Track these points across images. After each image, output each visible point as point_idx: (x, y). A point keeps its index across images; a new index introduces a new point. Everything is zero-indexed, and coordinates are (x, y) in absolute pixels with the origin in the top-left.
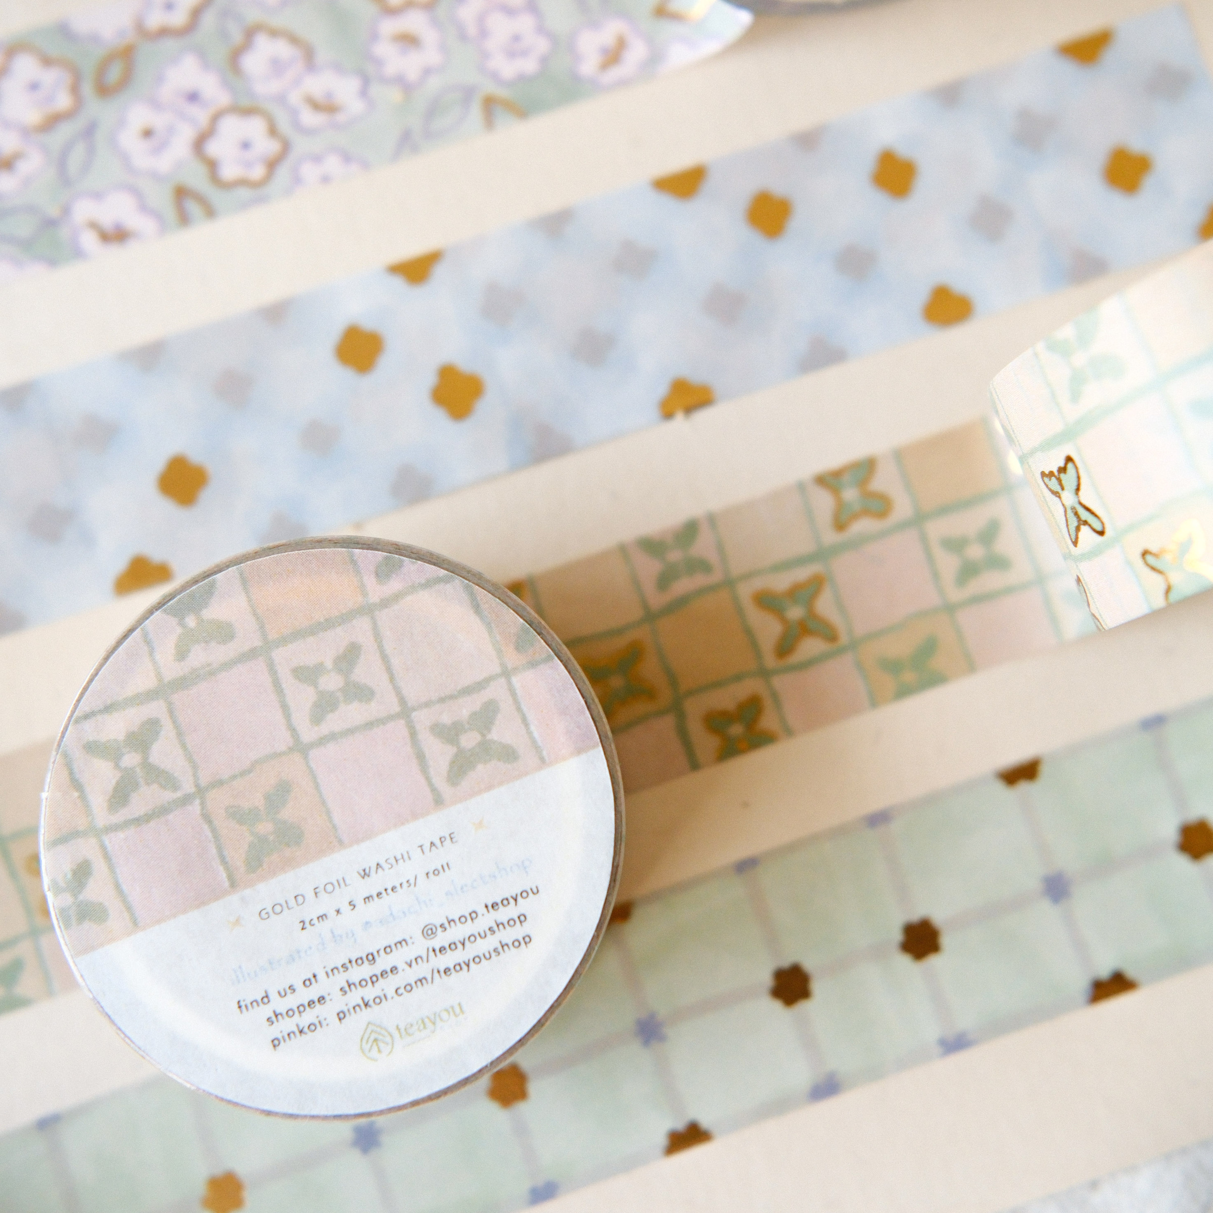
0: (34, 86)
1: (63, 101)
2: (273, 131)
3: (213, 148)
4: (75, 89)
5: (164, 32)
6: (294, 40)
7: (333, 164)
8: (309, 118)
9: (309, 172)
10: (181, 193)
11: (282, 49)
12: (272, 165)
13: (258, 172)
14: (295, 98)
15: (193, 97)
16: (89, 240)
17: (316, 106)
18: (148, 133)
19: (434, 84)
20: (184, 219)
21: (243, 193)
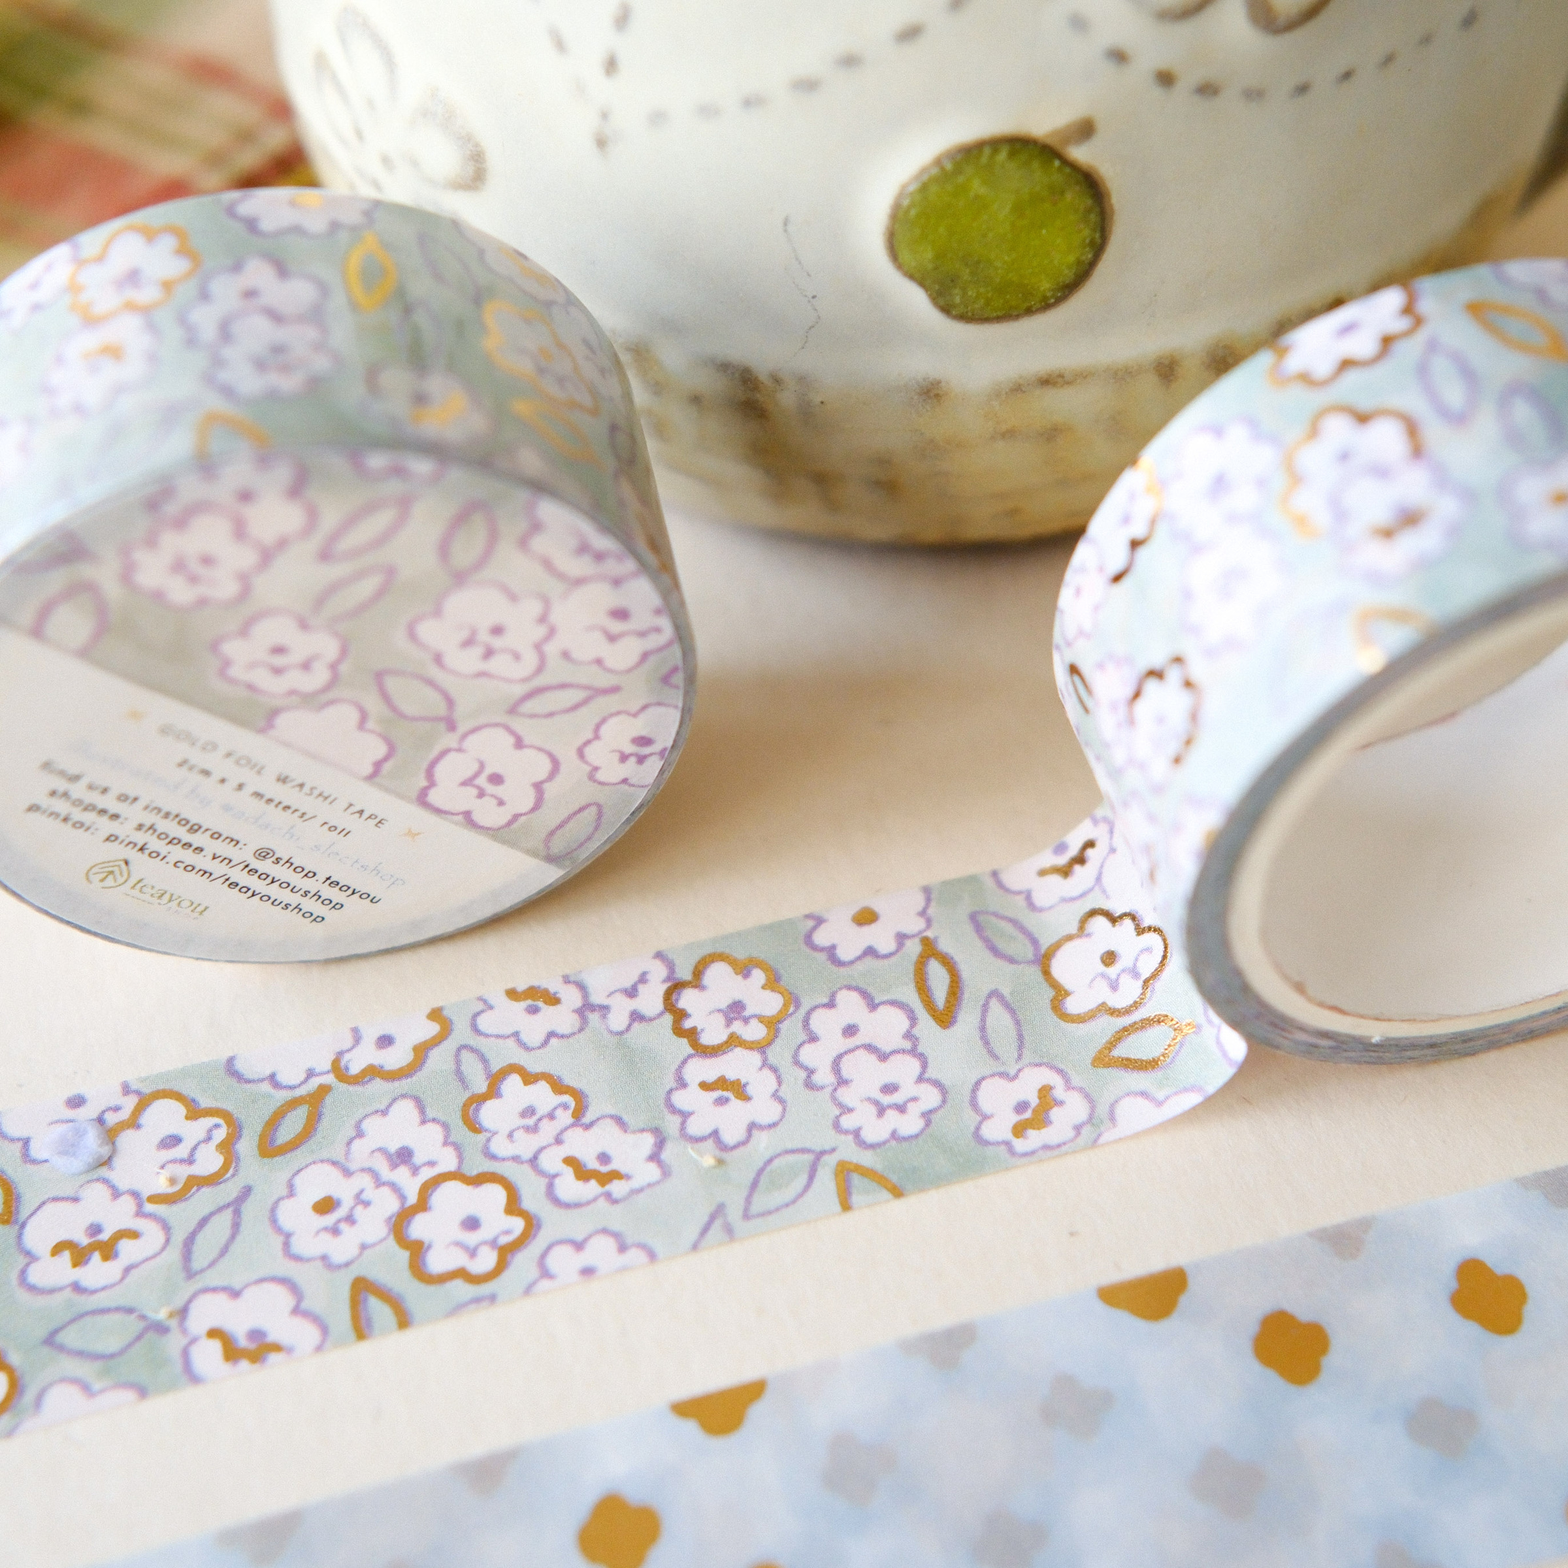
0: (173, 1141)
1: (209, 1161)
2: (513, 1206)
3: (419, 1228)
4: (228, 1148)
5: (373, 1072)
6: (558, 1087)
7: (601, 1251)
8: (569, 1187)
9: (563, 1261)
10: (362, 1288)
11: (542, 1096)
12: (506, 1253)
13: (486, 1261)
14: (552, 1161)
15: (403, 1156)
16: (208, 1355)
17: (582, 1173)
18: (325, 1206)
19: (763, 1143)
20: (361, 1329)
21: (460, 1289)
